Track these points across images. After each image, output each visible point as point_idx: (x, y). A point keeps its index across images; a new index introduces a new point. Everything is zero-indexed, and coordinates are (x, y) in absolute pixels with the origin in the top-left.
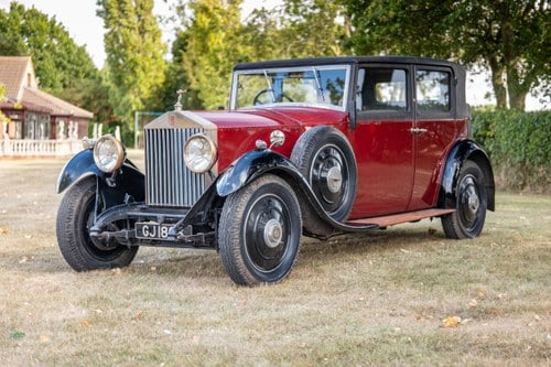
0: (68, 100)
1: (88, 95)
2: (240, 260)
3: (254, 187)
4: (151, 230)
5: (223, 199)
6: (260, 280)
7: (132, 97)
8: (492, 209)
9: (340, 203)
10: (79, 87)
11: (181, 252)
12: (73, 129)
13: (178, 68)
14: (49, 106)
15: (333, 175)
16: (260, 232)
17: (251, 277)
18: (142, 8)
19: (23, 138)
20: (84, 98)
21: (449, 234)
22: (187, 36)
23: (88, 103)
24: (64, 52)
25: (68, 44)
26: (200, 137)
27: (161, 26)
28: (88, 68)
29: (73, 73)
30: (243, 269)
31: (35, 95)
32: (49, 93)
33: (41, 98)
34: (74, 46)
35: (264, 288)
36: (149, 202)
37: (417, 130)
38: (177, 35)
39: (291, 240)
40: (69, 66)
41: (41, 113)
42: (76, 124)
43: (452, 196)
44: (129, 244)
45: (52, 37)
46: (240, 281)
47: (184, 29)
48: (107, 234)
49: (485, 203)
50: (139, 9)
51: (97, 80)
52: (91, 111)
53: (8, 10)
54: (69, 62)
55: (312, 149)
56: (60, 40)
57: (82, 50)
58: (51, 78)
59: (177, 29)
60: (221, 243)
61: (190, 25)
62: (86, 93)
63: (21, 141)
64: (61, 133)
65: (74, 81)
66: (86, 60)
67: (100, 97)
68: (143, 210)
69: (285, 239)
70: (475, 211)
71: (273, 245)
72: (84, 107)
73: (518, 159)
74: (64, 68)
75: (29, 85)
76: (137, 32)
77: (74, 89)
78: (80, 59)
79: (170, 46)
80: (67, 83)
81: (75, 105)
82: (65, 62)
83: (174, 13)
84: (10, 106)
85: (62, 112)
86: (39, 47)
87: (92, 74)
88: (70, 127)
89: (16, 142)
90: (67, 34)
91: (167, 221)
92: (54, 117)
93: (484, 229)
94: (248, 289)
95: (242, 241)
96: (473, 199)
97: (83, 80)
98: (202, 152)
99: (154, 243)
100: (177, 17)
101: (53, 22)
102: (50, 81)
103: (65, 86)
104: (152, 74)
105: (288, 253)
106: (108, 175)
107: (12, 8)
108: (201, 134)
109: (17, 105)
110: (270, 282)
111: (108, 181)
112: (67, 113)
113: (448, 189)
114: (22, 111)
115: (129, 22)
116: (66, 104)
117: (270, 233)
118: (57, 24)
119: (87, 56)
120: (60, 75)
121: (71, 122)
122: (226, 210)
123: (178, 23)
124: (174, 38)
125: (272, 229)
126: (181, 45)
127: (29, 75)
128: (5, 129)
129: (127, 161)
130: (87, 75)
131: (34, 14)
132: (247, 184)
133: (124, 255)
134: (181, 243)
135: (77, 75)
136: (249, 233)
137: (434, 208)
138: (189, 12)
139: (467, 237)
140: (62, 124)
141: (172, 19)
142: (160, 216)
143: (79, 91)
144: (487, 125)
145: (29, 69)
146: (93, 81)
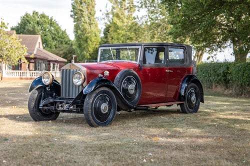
0: (57, 54)
1: (66, 52)
2: (91, 117)
3: (97, 91)
4: (62, 106)
5: (86, 95)
6: (99, 125)
7: (85, 52)
8: (203, 102)
9: (134, 98)
10: (62, 48)
11: (72, 115)
12: (57, 67)
13: (105, 40)
14: (47, 57)
15: (131, 88)
16: (99, 108)
17: (95, 124)
18: (90, 14)
19: (35, 70)
20: (64, 53)
21: (183, 111)
22: (110, 27)
23: (66, 55)
24: (56, 32)
25: (58, 29)
26: (79, 73)
27: (98, 22)
28: (66, 40)
29: (60, 42)
30: (92, 121)
31: (42, 52)
32: (49, 51)
33: (44, 53)
34: (60, 30)
35: (100, 128)
36: (62, 96)
37: (169, 71)
38: (105, 26)
39: (112, 111)
40: (58, 39)
41: (43, 60)
42: (58, 65)
43: (184, 97)
44: (55, 112)
45: (51, 26)
46: (91, 125)
47: (109, 23)
48: (46, 108)
49: (199, 100)
50: (89, 14)
51: (70, 45)
52: (66, 59)
53: (31, 14)
54: (58, 37)
55: (122, 78)
56: (54, 27)
57: (64, 32)
58: (50, 44)
59: (105, 23)
60: (84, 111)
61: (111, 22)
62: (65, 51)
63: (34, 72)
64: (51, 69)
65: (60, 45)
66: (66, 36)
67: (71, 53)
68: (60, 99)
69: (110, 110)
70: (194, 103)
71: (105, 113)
72: (63, 57)
73: (239, 83)
74: (56, 40)
75: (39, 47)
76: (88, 24)
77: (60, 49)
78: (63, 36)
79: (103, 30)
80: (57, 46)
81: (60, 56)
82: (57, 37)
83: (104, 16)
84: (28, 56)
85: (53, 59)
86: (45, 30)
87: (68, 42)
88: (56, 66)
89: (32, 72)
90: (58, 25)
91: (67, 103)
92: (49, 61)
93: (199, 110)
94: (94, 128)
95: (92, 110)
96: (193, 98)
97: (64, 45)
98: (80, 78)
99: (64, 111)
100: (106, 18)
101: (51, 20)
102: (50, 45)
103: (56, 48)
104: (95, 43)
105: (111, 116)
106: (47, 86)
107: (33, 13)
108: (79, 72)
109: (32, 56)
110: (103, 126)
111: (47, 88)
112: (55, 60)
113: (183, 94)
114: (35, 58)
115: (85, 20)
116: (55, 56)
117: (103, 108)
118: (53, 20)
119: (66, 34)
120: (55, 43)
121: (56, 64)
122: (87, 99)
123: (106, 21)
124: (104, 27)
125: (104, 107)
126: (107, 31)
127: (39, 43)
128: (27, 66)
129: (55, 80)
130: (66, 43)
131: (43, 16)
132: (94, 90)
133: (54, 116)
134: (71, 111)
135: (62, 43)
136: (95, 108)
137: (177, 101)
138: (111, 16)
139: (190, 112)
140: (52, 65)
141: (104, 19)
142: (65, 101)
143: (62, 50)
144: (228, 68)
145: (40, 40)
146: (68, 46)
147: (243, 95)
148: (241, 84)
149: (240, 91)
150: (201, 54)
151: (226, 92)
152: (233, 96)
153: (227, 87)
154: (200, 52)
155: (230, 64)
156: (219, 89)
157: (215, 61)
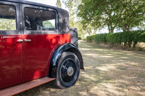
147: (113, 48)
148: (112, 43)
149: (112, 46)
150: (96, 31)
151: (106, 46)
152: (109, 48)
153: (106, 44)
154: (96, 30)
155: (107, 34)
156: (103, 45)
157: (101, 33)
